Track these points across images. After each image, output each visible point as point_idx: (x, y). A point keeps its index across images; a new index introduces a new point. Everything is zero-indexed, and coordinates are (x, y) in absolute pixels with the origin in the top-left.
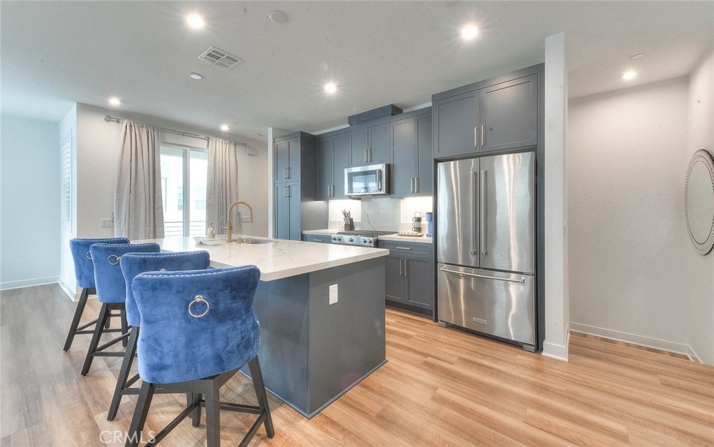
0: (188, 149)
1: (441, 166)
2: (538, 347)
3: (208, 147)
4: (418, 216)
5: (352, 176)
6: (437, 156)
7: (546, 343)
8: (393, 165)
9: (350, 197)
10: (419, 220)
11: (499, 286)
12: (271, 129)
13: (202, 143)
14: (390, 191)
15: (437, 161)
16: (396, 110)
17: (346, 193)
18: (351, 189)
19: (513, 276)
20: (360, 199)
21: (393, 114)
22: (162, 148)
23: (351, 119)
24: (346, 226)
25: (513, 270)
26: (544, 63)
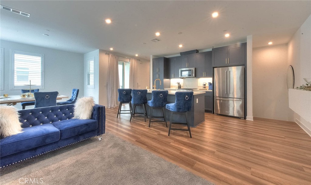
0: (124, 62)
1: (215, 69)
2: (245, 118)
3: (130, 61)
4: (204, 84)
5: (182, 71)
6: (214, 66)
7: (247, 117)
8: (197, 68)
9: (181, 78)
10: (205, 85)
11: (231, 102)
12: (152, 56)
13: (128, 60)
14: (196, 76)
15: (214, 68)
16: (197, 51)
17: (180, 76)
18: (181, 76)
19: (235, 99)
20: (183, 78)
21: (196, 53)
22: (119, 62)
23: (181, 53)
24: (178, 87)
25: (235, 97)
26: (246, 43)
